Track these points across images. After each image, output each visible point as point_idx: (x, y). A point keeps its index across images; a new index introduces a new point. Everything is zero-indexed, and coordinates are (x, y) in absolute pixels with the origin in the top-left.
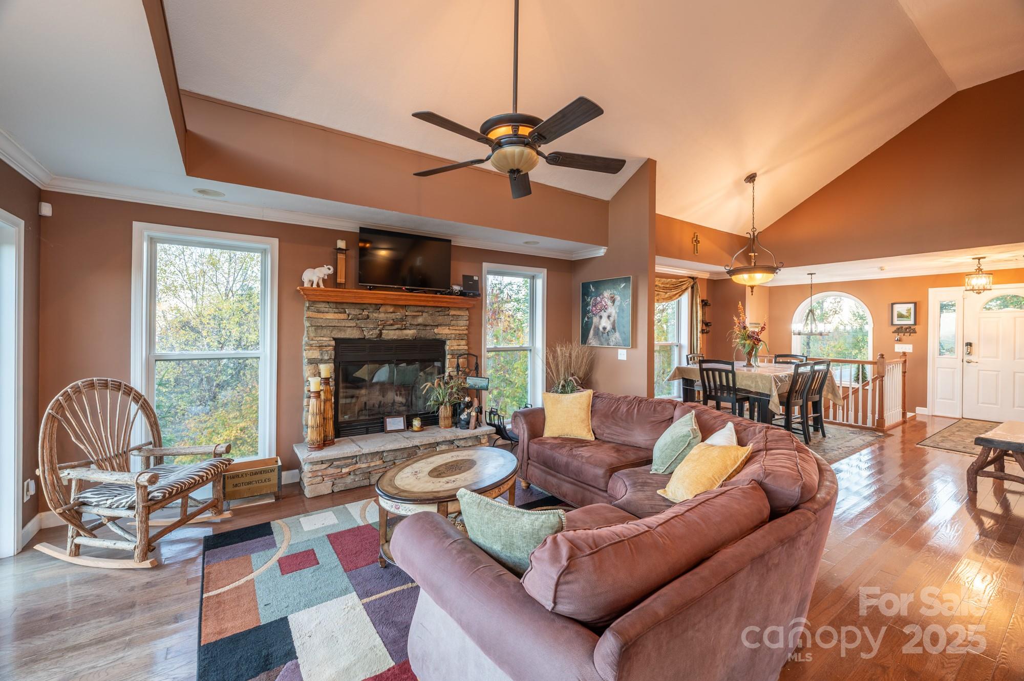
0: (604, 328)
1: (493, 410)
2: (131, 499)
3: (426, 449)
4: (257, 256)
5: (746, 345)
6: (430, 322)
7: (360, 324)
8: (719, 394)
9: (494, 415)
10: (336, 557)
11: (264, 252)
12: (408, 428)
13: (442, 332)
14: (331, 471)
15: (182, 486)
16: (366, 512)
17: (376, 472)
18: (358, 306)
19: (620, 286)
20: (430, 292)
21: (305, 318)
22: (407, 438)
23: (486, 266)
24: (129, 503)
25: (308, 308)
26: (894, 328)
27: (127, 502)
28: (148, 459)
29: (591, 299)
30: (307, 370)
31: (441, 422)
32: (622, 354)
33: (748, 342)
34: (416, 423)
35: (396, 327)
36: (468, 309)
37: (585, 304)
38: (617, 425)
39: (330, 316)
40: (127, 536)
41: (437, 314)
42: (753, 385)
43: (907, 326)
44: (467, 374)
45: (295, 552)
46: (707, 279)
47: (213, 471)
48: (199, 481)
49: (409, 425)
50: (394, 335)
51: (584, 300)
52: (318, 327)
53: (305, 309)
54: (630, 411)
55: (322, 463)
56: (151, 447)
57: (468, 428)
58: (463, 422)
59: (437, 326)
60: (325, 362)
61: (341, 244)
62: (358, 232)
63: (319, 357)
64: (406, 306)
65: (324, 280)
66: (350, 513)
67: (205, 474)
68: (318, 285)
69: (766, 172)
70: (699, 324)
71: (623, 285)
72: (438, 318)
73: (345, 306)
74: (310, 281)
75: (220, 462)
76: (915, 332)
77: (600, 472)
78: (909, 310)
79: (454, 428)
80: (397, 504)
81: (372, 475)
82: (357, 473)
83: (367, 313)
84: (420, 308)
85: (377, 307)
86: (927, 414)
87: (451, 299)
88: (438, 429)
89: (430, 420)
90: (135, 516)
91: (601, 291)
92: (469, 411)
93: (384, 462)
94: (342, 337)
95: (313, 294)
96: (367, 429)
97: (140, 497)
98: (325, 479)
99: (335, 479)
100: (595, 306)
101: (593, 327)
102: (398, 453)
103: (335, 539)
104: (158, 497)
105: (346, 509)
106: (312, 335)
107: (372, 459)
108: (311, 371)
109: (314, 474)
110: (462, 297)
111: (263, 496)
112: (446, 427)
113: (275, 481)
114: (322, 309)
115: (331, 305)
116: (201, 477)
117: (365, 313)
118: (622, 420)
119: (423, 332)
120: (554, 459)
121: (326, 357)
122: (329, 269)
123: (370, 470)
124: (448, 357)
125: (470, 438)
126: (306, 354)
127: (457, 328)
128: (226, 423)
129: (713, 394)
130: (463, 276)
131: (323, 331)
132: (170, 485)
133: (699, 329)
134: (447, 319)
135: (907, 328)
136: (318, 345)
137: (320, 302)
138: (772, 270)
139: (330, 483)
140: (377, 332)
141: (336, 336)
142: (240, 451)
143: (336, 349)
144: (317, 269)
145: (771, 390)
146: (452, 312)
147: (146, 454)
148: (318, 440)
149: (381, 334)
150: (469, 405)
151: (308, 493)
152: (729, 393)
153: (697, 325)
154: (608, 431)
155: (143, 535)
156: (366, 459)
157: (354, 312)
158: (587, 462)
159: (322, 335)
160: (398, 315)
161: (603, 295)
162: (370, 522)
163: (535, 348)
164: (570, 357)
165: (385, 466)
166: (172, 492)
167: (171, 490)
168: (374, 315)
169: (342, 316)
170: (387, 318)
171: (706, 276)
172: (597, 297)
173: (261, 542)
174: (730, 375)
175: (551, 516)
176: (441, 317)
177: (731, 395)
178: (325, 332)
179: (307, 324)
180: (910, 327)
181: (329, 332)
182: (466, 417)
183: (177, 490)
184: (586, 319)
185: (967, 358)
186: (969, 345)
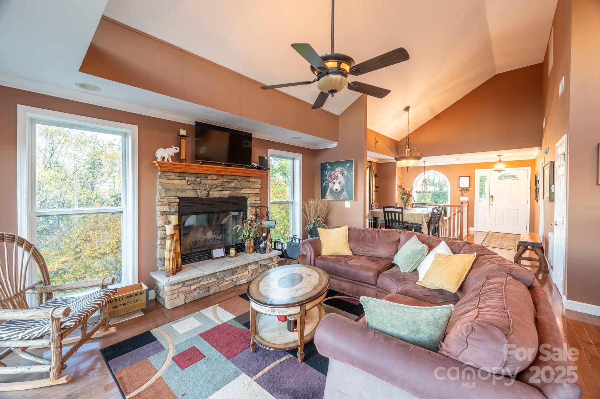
0: (337, 190)
1: (277, 240)
2: (43, 330)
3: (242, 268)
4: (119, 138)
5: (404, 198)
6: (239, 186)
7: (195, 187)
8: (394, 225)
9: (278, 243)
10: (215, 350)
11: (125, 135)
12: (226, 255)
13: (246, 192)
14: (184, 289)
15: (87, 314)
16: (218, 315)
17: (213, 286)
18: (194, 175)
19: (346, 165)
20: (238, 166)
21: (157, 183)
22: (230, 262)
23: (270, 151)
24: (41, 333)
25: (160, 176)
26: (460, 189)
27: (39, 333)
28: (41, 295)
29: (327, 172)
30: (160, 220)
31: (247, 250)
32: (348, 204)
33: (405, 197)
34: (232, 251)
35: (218, 189)
36: (260, 178)
37: (324, 176)
38: (367, 246)
39: (176, 182)
40: (39, 361)
41: (243, 181)
42: (413, 220)
43: (465, 188)
44: (262, 219)
45: (182, 351)
46: (376, 163)
47: (106, 299)
48: (98, 308)
49: (227, 253)
50: (217, 194)
51: (323, 173)
52: (167, 190)
53: (158, 177)
54: (373, 237)
55: (178, 284)
56: (42, 285)
57: (265, 253)
58: (262, 249)
59: (243, 188)
60: (173, 214)
61: (183, 132)
62: (195, 125)
63: (169, 211)
64: (224, 175)
65: (172, 157)
66: (207, 317)
67: (101, 303)
68: (168, 160)
69: (414, 106)
70: (373, 187)
71: (348, 165)
72: (243, 183)
73: (185, 175)
74: (162, 157)
75: (110, 291)
76: (469, 191)
77: (371, 274)
78: (466, 180)
79: (255, 253)
80: (273, 309)
81: (210, 289)
82: (201, 288)
83: (200, 180)
84: (233, 177)
85: (206, 175)
86: (475, 230)
87: (252, 171)
88: (246, 255)
89: (240, 248)
90: (50, 344)
91: (335, 168)
92: (265, 242)
93: (217, 279)
94: (184, 196)
95: (166, 167)
96: (200, 257)
97: (55, 327)
98: (180, 295)
99: (187, 294)
100: (330, 176)
101: (329, 189)
102: (226, 273)
103: (207, 336)
104: (71, 325)
105: (202, 314)
106: (163, 195)
107: (210, 278)
108: (163, 220)
109: (173, 292)
110: (259, 170)
111: (135, 312)
112: (251, 253)
113: (144, 300)
114: (170, 177)
115: (176, 174)
116: (99, 305)
117: (199, 180)
118: (370, 243)
119: (235, 192)
120: (336, 268)
121: (173, 210)
122: (176, 149)
123: (209, 285)
124: (249, 208)
125: (267, 259)
126: (159, 209)
127: (254, 190)
128: (49, 259)
129: (391, 225)
130: (259, 157)
131: (171, 193)
132: (78, 315)
133: (374, 190)
134: (248, 184)
136: (167, 202)
137: (168, 172)
138: (418, 158)
139: (183, 297)
140: (206, 192)
141: (180, 196)
142: (61, 278)
143: (179, 204)
144: (167, 149)
145: (422, 221)
146: (252, 180)
147: (40, 292)
148: (173, 268)
149: (208, 194)
150: (265, 238)
151: (168, 305)
152: (399, 224)
153: (372, 187)
154: (361, 249)
155: (58, 358)
156: (207, 278)
157: (191, 179)
158: (361, 269)
159: (170, 195)
160: (220, 181)
161: (335, 170)
162: (225, 321)
163: (295, 201)
164: (317, 207)
165: (218, 281)
166: (81, 320)
167: (80, 319)
168: (204, 181)
169: (184, 182)
170: (212, 183)
171: (375, 161)
172: (331, 171)
173: (151, 347)
174: (401, 215)
175: (445, 309)
176: (245, 183)
177: (401, 225)
178: (172, 193)
179: (159, 187)
180: (467, 189)
181: (175, 193)
182: (264, 245)
183: (84, 318)
184: (324, 184)
185: (491, 203)
186: (492, 197)
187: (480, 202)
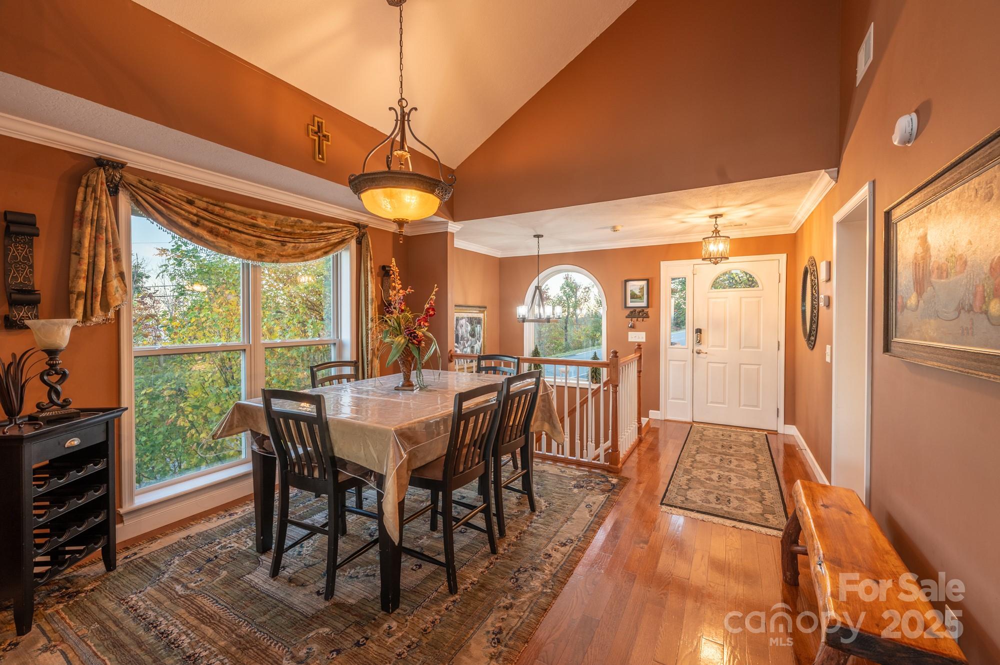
26: (628, 312)
43: (640, 309)
46: (392, 234)
70: (370, 306)
76: (648, 317)
78: (642, 289)
86: (659, 418)
135: (640, 312)
153: (366, 307)
180: (643, 311)
185: (697, 348)
186: (699, 331)
187: (672, 344)
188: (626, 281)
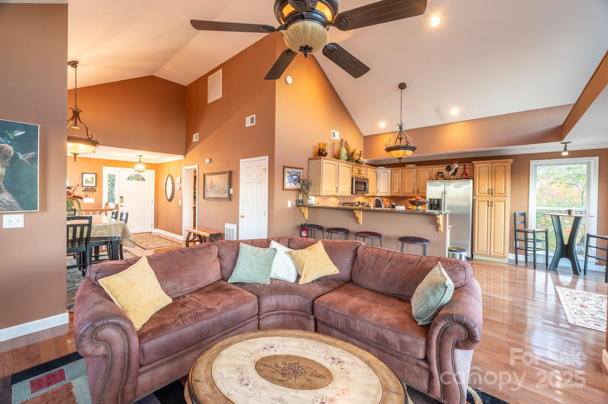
19: (12, 132)
26: (83, 188)
32: (14, 221)
71: (19, 133)
76: (96, 191)
78: (92, 178)
135: (91, 189)
185: (121, 204)
186: (122, 197)
188: (83, 174)
